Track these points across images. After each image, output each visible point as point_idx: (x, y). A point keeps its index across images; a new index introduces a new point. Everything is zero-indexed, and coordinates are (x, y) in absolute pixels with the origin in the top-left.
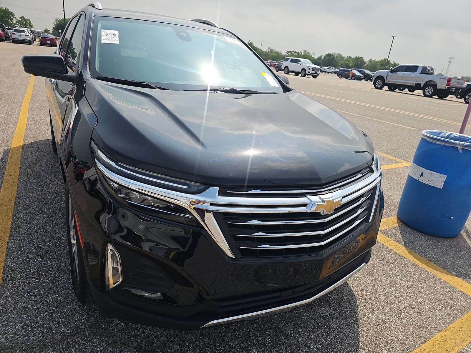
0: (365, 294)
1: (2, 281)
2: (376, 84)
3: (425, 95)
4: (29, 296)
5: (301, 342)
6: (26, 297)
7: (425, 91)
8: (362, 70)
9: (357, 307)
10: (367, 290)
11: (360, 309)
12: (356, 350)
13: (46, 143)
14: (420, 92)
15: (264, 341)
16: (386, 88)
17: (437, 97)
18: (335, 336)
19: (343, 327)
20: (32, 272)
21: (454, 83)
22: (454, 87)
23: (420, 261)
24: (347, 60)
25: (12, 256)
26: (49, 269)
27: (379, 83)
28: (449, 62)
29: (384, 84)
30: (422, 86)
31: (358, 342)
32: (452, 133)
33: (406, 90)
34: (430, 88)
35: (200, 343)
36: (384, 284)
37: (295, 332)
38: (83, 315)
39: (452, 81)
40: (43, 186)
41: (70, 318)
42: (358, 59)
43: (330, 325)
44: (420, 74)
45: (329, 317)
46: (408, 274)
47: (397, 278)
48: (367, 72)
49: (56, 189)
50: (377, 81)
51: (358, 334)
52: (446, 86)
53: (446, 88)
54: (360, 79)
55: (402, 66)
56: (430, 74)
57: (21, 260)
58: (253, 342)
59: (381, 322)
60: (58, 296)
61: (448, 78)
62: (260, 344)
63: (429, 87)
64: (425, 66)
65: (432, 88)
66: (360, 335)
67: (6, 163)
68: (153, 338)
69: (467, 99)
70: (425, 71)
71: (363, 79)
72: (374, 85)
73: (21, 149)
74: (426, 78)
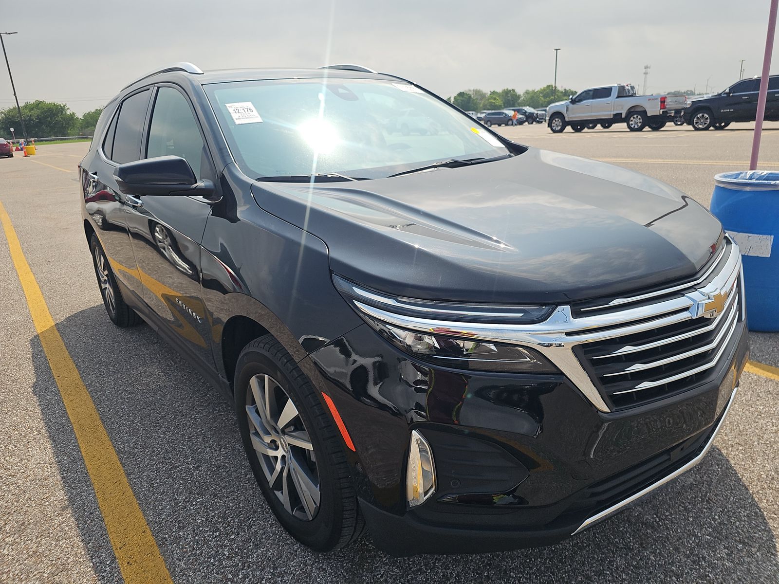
0: (726, 438)
1: (160, 548)
2: (553, 125)
3: (632, 130)
4: (220, 561)
5: (679, 531)
6: (215, 565)
7: (631, 123)
8: (521, 108)
9: (728, 461)
10: (726, 431)
11: (732, 462)
12: (764, 523)
13: (93, 314)
14: (623, 126)
15: (625, 542)
16: (569, 129)
17: (650, 129)
18: (721, 510)
19: (724, 494)
20: (200, 523)
21: (670, 104)
22: (673, 109)
23: (773, 373)
24: (492, 98)
25: (150, 504)
26: (225, 512)
27: (557, 123)
28: (644, 73)
29: (565, 124)
30: (623, 116)
31: (760, 511)
32: (754, 173)
33: (599, 126)
34: (637, 117)
35: (531, 568)
36: (744, 419)
37: (661, 518)
38: (324, 569)
39: (668, 100)
40: (130, 384)
41: (308, 580)
42: (507, 92)
43: (705, 496)
44: (617, 97)
45: (697, 485)
46: (769, 396)
47: (757, 405)
48: (529, 110)
49: (154, 383)
50: (554, 121)
51: (752, 499)
52: (661, 109)
53: (661, 113)
54: (521, 123)
55: (587, 92)
56: (632, 96)
57: (169, 509)
58: (609, 548)
59: (773, 474)
60: (265, 549)
61: (661, 97)
62: (622, 548)
63: (635, 116)
64: (622, 84)
65: (639, 117)
66: (756, 499)
67: (46, 359)
68: (456, 579)
69: (696, 123)
70: (623, 93)
71: (525, 122)
72: (549, 129)
73: (56, 332)
74: (627, 103)
